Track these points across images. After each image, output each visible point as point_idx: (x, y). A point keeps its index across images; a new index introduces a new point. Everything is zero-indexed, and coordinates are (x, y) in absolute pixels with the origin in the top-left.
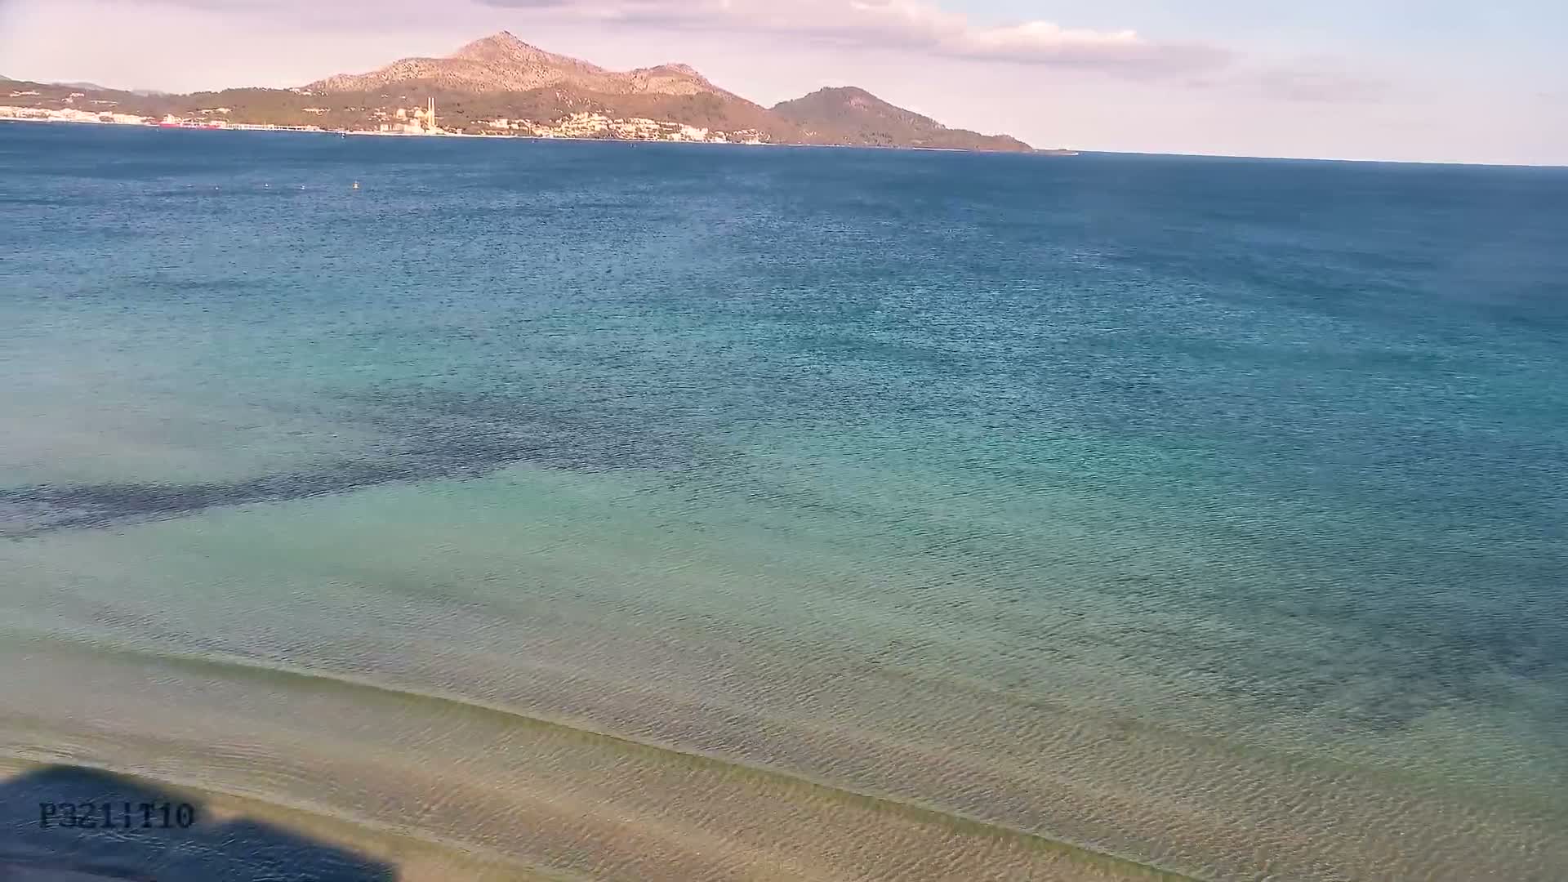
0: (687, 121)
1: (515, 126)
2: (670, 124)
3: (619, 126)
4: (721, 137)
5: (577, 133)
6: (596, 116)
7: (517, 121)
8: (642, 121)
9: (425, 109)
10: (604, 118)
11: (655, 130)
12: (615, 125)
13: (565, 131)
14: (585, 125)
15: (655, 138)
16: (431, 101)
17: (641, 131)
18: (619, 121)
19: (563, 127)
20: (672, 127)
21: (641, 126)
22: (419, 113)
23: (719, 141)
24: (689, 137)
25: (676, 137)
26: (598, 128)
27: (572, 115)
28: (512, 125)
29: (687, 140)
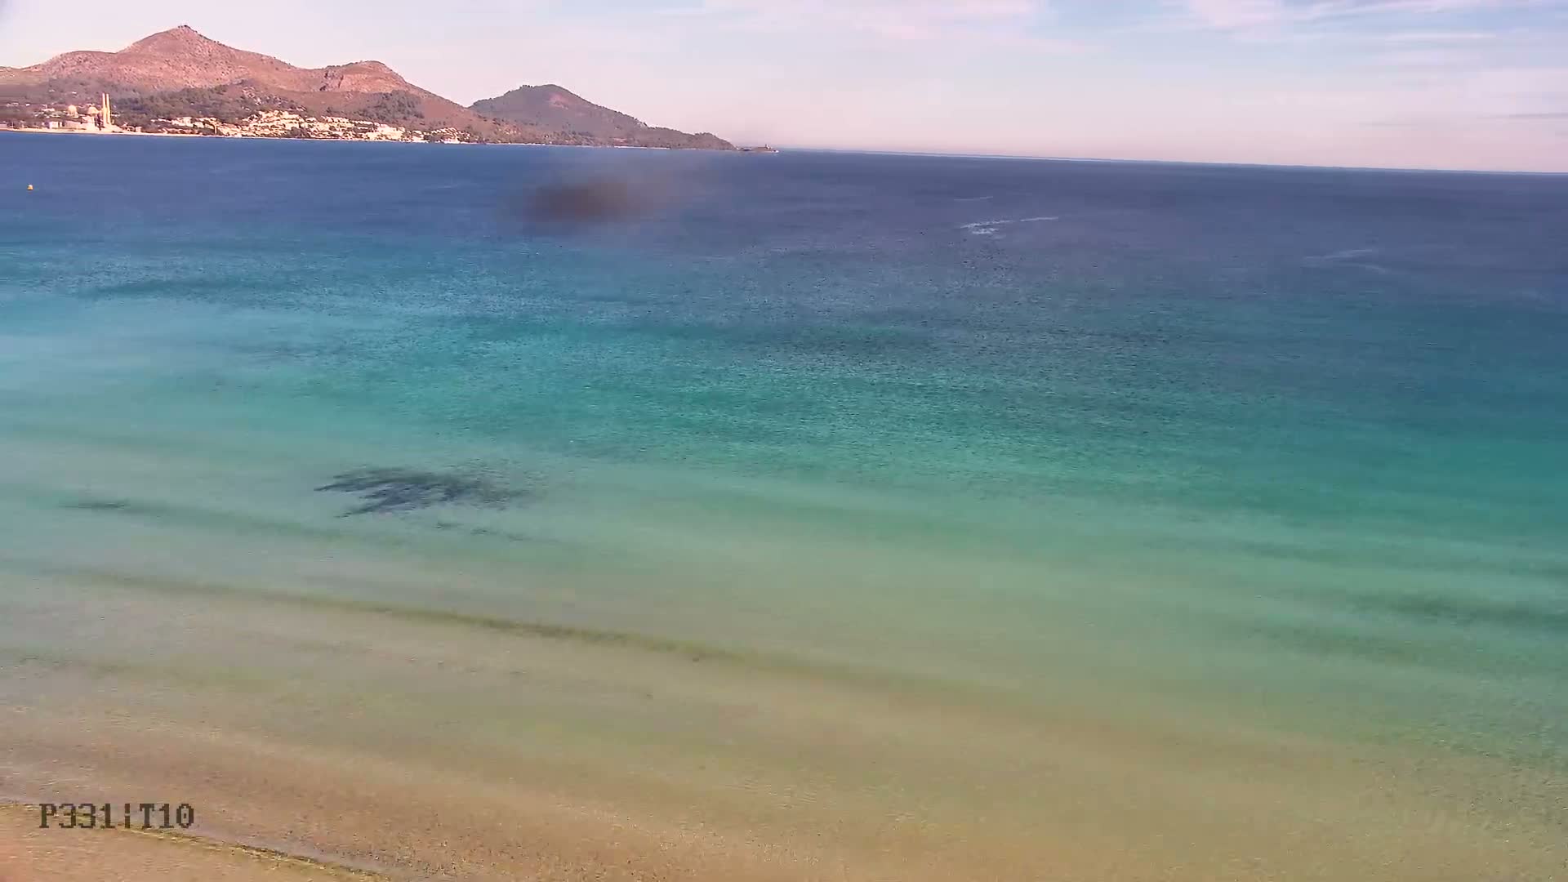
0: (383, 120)
1: (200, 125)
2: (365, 122)
3: (311, 124)
4: (418, 135)
5: (267, 131)
6: (286, 115)
7: (202, 120)
8: (336, 119)
9: (99, 106)
10: (295, 116)
11: (349, 129)
12: (306, 124)
13: (254, 129)
14: (275, 123)
15: (349, 137)
16: (106, 99)
17: (335, 130)
18: (311, 119)
19: (251, 126)
20: (368, 126)
21: (335, 125)
22: (93, 110)
23: (416, 140)
24: (385, 136)
25: (372, 136)
26: (289, 127)
27: (260, 113)
28: (196, 124)
29: (384, 139)
